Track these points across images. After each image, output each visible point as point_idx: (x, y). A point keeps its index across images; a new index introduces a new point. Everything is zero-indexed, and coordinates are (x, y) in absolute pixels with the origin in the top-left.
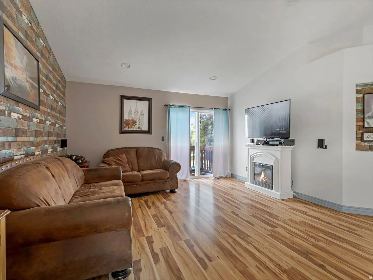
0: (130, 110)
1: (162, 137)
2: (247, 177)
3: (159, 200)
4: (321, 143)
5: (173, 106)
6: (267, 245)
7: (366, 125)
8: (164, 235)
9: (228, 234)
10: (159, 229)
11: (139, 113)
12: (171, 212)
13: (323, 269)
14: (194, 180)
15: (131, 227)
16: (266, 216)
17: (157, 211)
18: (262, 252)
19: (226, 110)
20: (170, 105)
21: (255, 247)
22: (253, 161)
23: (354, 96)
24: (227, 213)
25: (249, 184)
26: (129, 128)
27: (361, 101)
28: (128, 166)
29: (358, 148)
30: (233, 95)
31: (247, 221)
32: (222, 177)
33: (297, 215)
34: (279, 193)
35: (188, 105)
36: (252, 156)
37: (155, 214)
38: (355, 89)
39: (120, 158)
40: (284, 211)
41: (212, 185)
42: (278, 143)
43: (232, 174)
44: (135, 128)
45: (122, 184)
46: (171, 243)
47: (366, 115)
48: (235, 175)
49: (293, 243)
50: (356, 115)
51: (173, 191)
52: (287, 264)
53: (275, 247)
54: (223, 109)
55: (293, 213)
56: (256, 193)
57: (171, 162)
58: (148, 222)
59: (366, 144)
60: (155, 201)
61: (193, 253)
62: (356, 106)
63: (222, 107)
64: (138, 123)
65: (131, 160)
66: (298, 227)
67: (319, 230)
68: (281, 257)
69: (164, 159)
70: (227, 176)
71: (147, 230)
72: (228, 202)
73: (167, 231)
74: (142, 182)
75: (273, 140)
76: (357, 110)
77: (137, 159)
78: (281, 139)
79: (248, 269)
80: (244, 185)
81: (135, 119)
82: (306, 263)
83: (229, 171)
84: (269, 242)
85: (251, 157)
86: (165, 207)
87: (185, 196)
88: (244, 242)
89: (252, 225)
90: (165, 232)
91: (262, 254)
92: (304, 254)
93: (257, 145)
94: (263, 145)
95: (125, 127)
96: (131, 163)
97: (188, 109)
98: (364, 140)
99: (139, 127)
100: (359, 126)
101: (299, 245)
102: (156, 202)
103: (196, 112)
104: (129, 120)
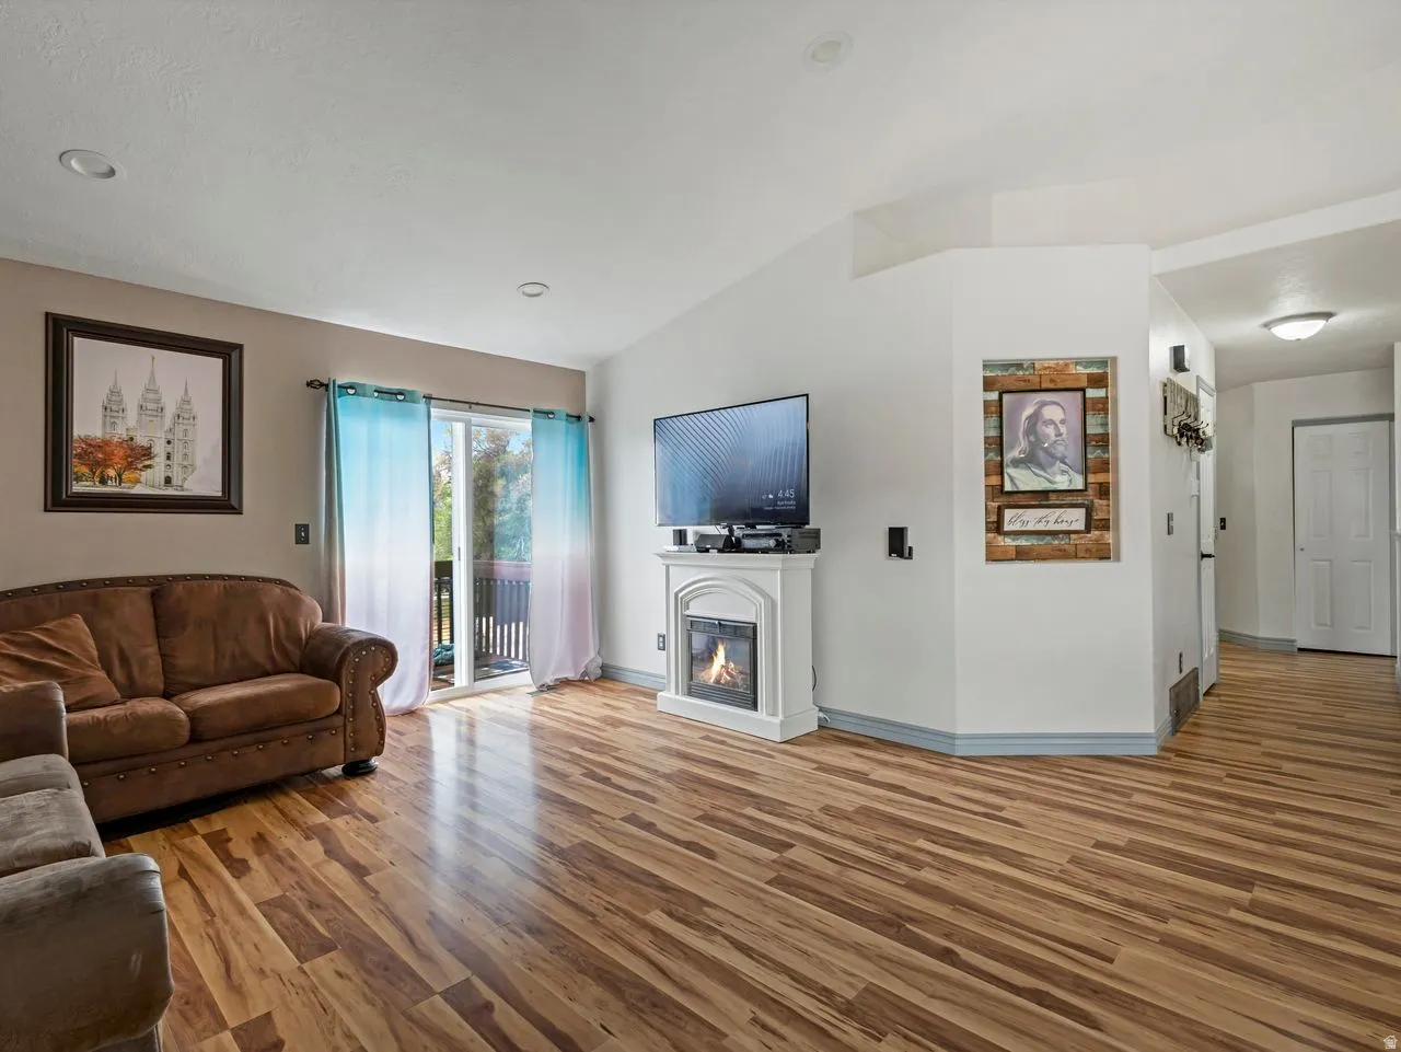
0: (115, 392)
1: (298, 526)
2: (664, 672)
3: (294, 823)
4: (897, 543)
5: (352, 388)
6: (770, 921)
7: (1008, 487)
8: (336, 996)
9: (627, 914)
10: (306, 966)
11: (170, 411)
12: (358, 870)
13: (953, 964)
14: (451, 703)
15: (160, 1023)
16: (750, 811)
17: (288, 879)
18: (764, 956)
19: (579, 418)
20: (339, 382)
21: (739, 942)
22: (687, 613)
23: (979, 396)
24: (610, 824)
25: (672, 699)
26: (103, 481)
27: (995, 411)
28: (102, 674)
29: (993, 555)
30: (603, 365)
31: (689, 845)
32: (566, 683)
33: (841, 788)
34: (777, 720)
35: (421, 390)
36: (683, 593)
37: (277, 893)
38: (979, 375)
39: (51, 637)
40: (800, 781)
41: (529, 716)
42: (772, 543)
43: (603, 667)
44: (147, 483)
45: (73, 776)
46: (380, 1023)
47: (1008, 457)
48: (613, 667)
49: (853, 895)
50: (986, 456)
51: (358, 769)
52: (850, 979)
53: (801, 924)
54: (568, 415)
55: (830, 785)
56: (699, 728)
57: (349, 638)
58: (241, 945)
59: (1009, 541)
60: (270, 827)
61: (491, 1044)
62: (985, 427)
63: (562, 407)
64: (159, 461)
65: (124, 644)
66: (854, 830)
67: (910, 827)
68: (828, 958)
69: (312, 625)
70: (585, 673)
71: (235, 988)
72: (606, 781)
73: (349, 970)
74: (196, 749)
75: (753, 532)
76: (986, 438)
77: (158, 637)
78: (781, 531)
79: (725, 1042)
80: (655, 705)
81: (141, 440)
82: (906, 958)
83: (592, 654)
84: (776, 910)
85: (680, 595)
86: (327, 852)
87: (421, 783)
88: (692, 931)
89: (711, 855)
90: (340, 975)
91: (764, 965)
92: (889, 924)
93: (698, 551)
94: (720, 551)
95: (78, 479)
96: (124, 659)
97: (421, 406)
98: (1005, 529)
99: (168, 481)
100: (990, 489)
101: (869, 896)
102: (278, 832)
103: (458, 420)
104: (107, 443)
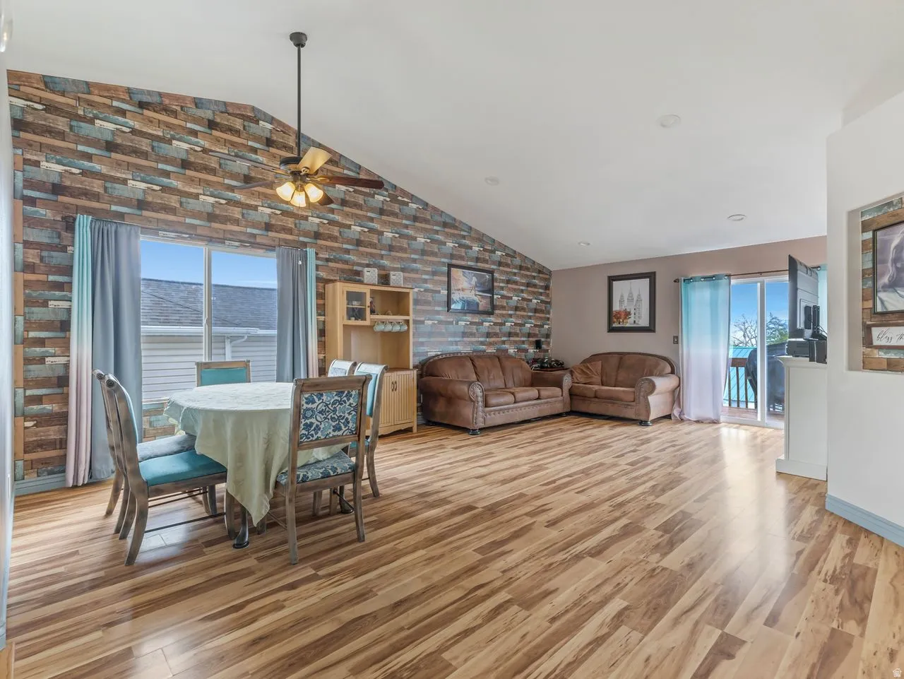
0: (622, 296)
1: (674, 337)
5: (692, 279)
11: (635, 299)
23: (859, 238)
26: (620, 323)
27: (870, 247)
35: (725, 273)
38: (859, 221)
44: (629, 323)
47: (880, 283)
59: (880, 354)
62: (863, 263)
64: (632, 316)
65: (608, 371)
74: (597, 400)
76: (864, 272)
77: (617, 369)
81: (628, 310)
95: (615, 323)
96: (606, 374)
97: (724, 281)
98: (875, 344)
99: (635, 322)
100: (866, 311)
104: (620, 311)
